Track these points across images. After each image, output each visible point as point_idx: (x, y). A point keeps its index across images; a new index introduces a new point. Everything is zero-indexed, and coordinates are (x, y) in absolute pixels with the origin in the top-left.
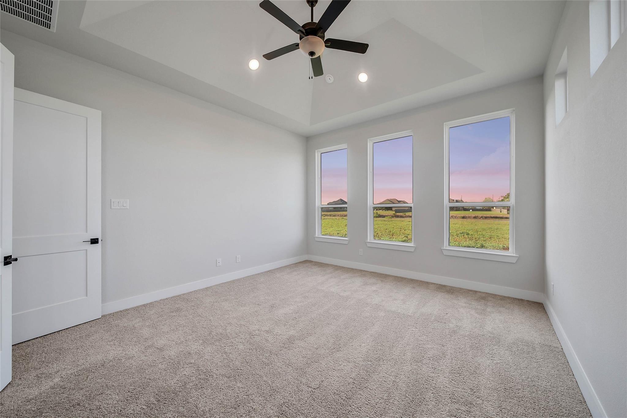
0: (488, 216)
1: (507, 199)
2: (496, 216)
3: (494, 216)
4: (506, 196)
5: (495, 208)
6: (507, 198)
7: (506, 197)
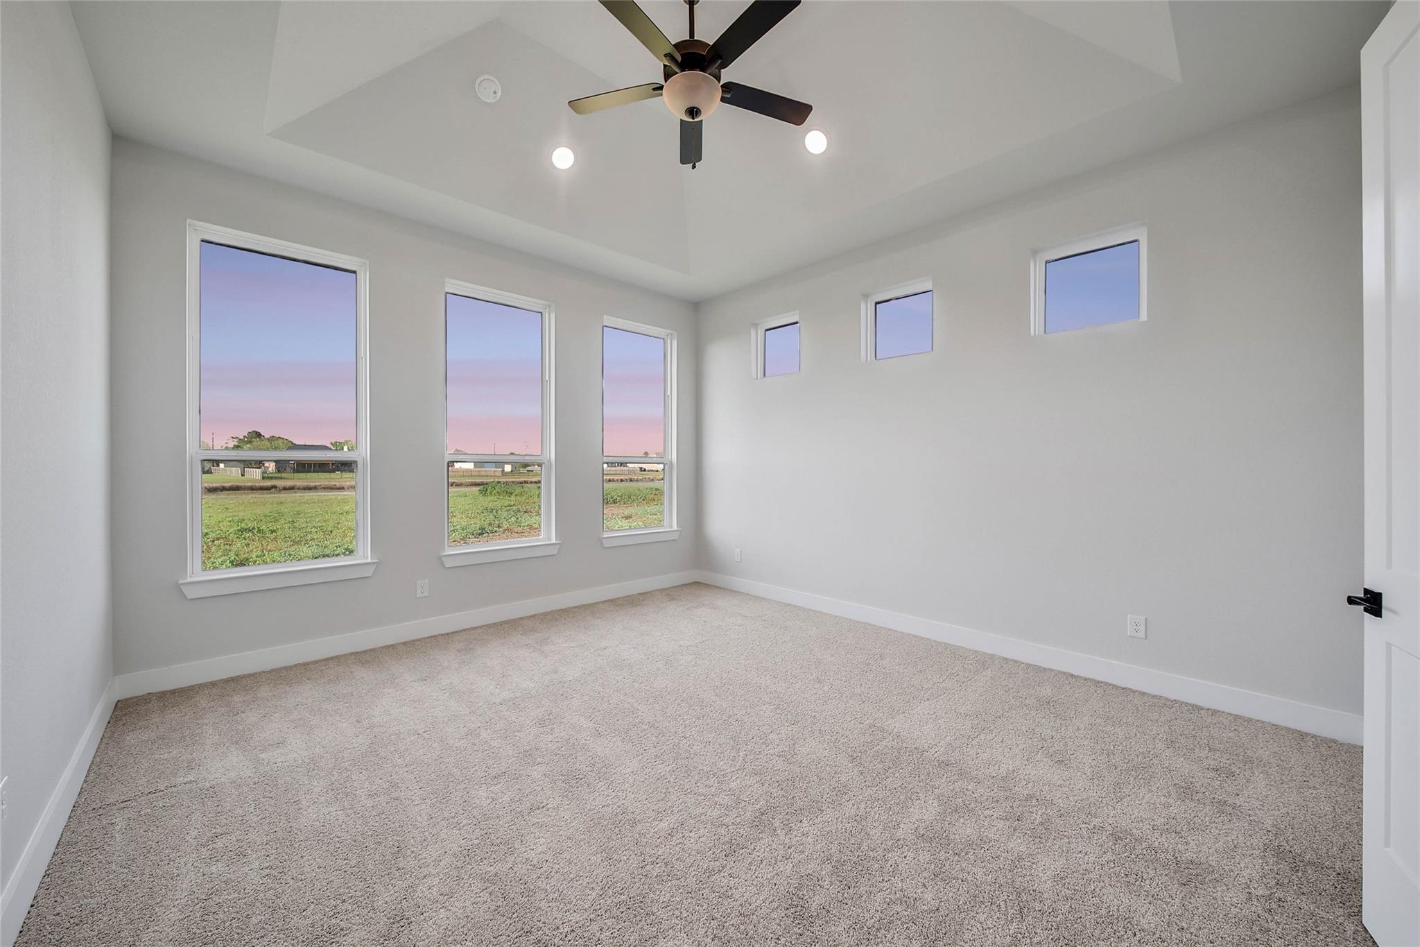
0: (214, 485)
1: (248, 446)
2: (237, 484)
3: (230, 484)
4: (245, 436)
5: (222, 465)
6: (247, 443)
7: (246, 439)
